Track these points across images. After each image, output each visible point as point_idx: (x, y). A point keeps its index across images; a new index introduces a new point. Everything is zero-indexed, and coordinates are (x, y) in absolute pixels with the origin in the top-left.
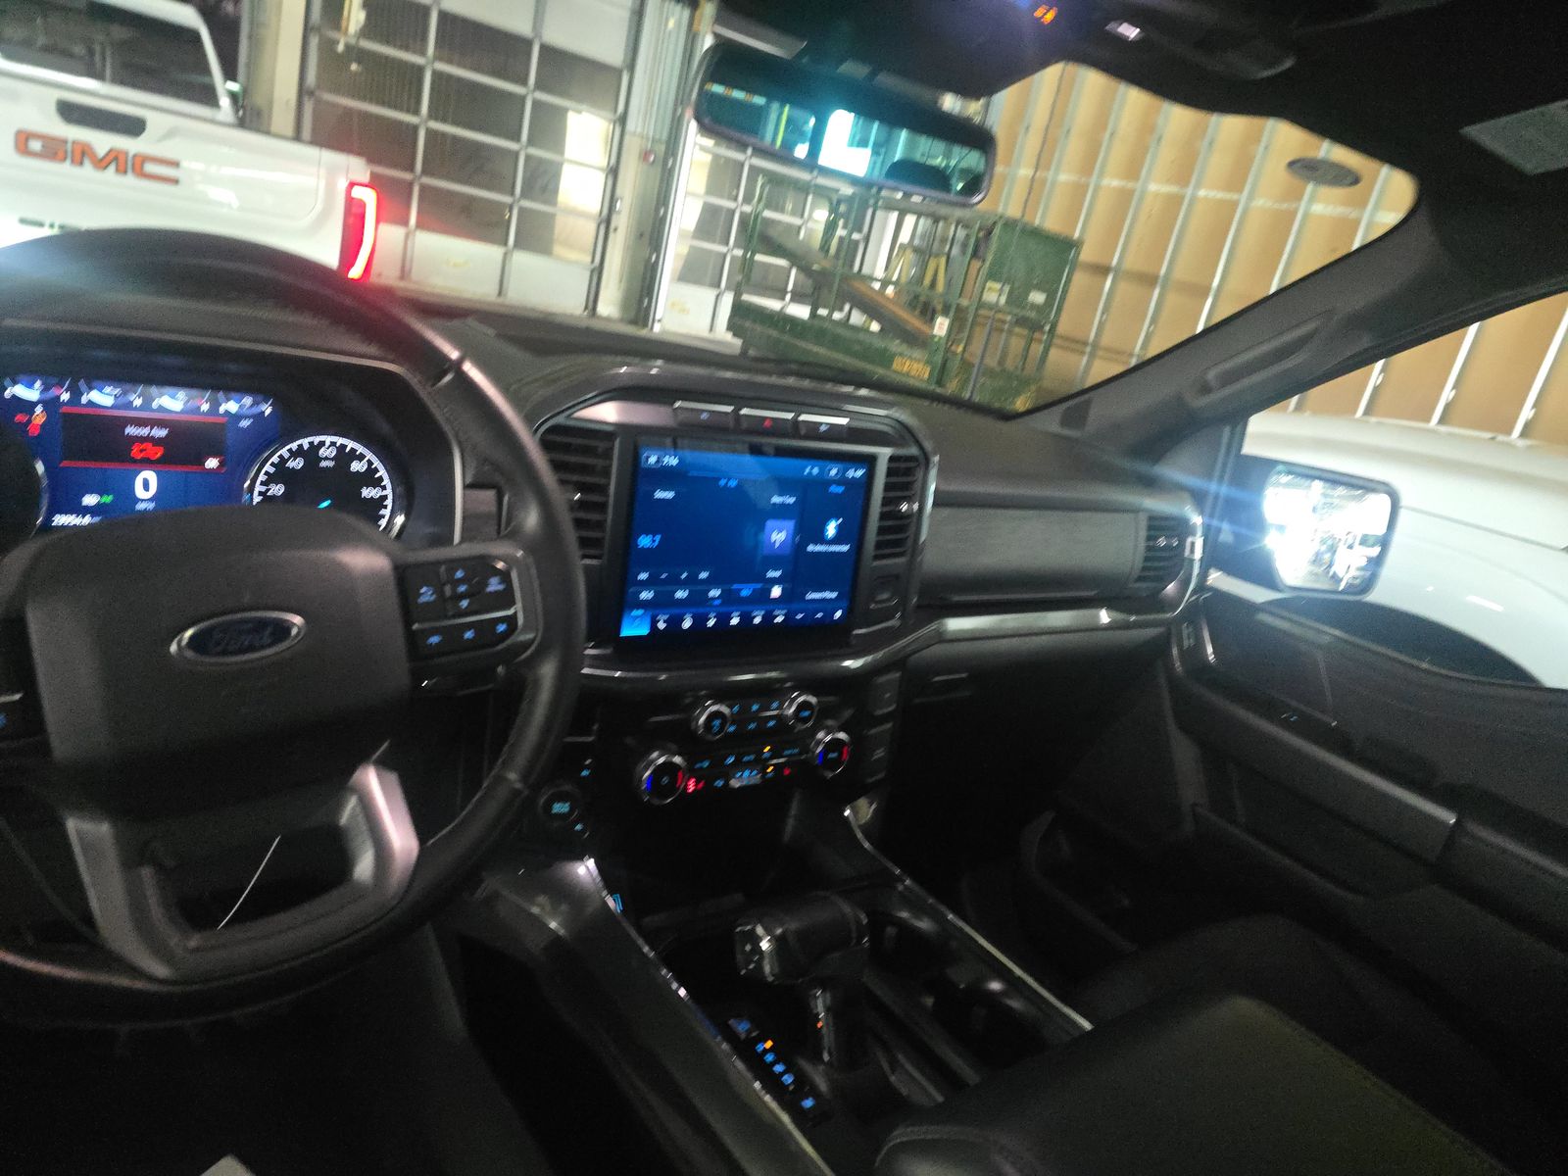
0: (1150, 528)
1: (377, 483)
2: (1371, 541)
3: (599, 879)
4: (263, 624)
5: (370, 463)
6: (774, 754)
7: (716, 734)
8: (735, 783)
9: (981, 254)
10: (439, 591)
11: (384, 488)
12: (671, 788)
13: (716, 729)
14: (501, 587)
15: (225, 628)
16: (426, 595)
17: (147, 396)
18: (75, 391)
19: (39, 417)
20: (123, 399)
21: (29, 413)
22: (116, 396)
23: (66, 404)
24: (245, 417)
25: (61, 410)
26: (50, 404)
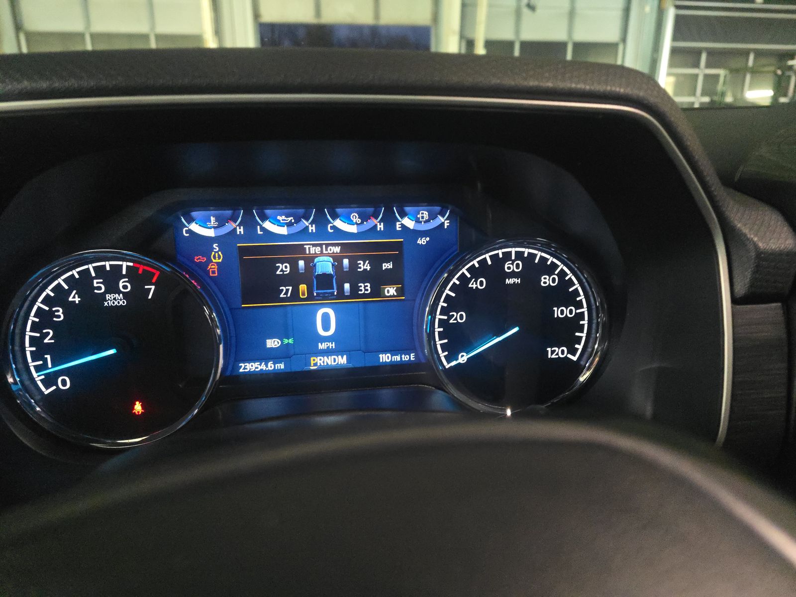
1: (571, 300)
5: (562, 274)
11: (579, 305)
17: (321, 222)
18: (249, 224)
19: (217, 257)
20: (297, 228)
21: (208, 252)
22: (289, 225)
23: (241, 238)
24: (423, 234)
25: (238, 245)
26: (224, 241)
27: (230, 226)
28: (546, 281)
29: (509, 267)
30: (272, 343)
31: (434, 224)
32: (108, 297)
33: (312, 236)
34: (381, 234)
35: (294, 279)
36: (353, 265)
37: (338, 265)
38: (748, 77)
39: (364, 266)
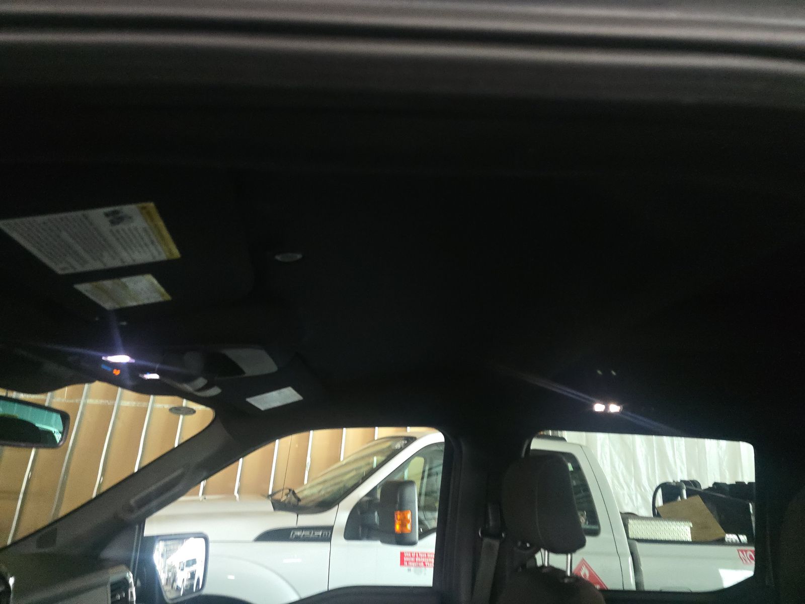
0: (112, 591)
2: (191, 563)
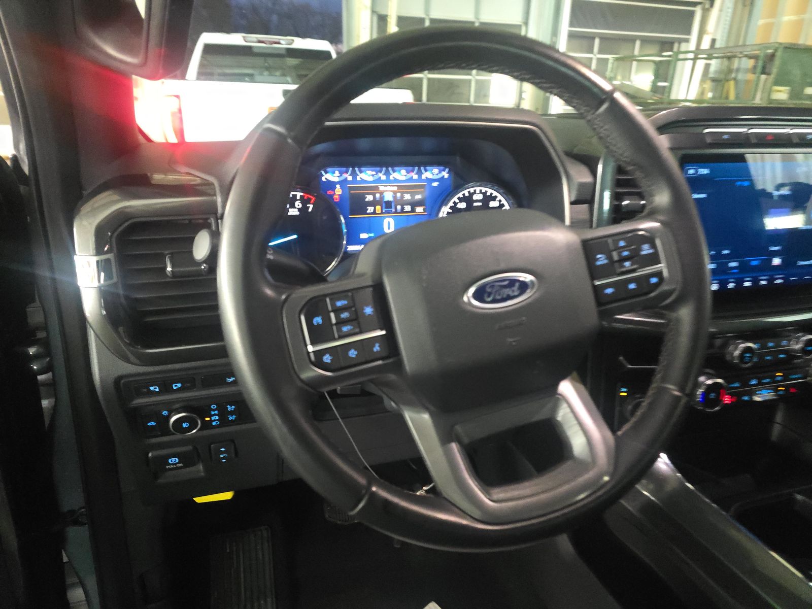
3: (671, 465)
4: (513, 282)
5: (500, 201)
6: (786, 378)
7: (747, 363)
8: (757, 398)
9: (767, 70)
10: (610, 257)
12: (717, 401)
13: (747, 360)
14: (651, 251)
15: (492, 284)
16: (601, 260)
17: (387, 174)
18: (354, 174)
19: (338, 191)
20: (376, 177)
21: (334, 188)
22: (373, 175)
23: (350, 182)
24: (435, 180)
25: (348, 186)
26: (343, 183)
27: (345, 176)
28: (493, 204)
29: (475, 197)
30: (364, 236)
31: (440, 176)
32: (290, 210)
33: (383, 182)
34: (416, 181)
35: (373, 203)
36: (402, 197)
37: (395, 197)
38: (635, 63)
39: (407, 197)
